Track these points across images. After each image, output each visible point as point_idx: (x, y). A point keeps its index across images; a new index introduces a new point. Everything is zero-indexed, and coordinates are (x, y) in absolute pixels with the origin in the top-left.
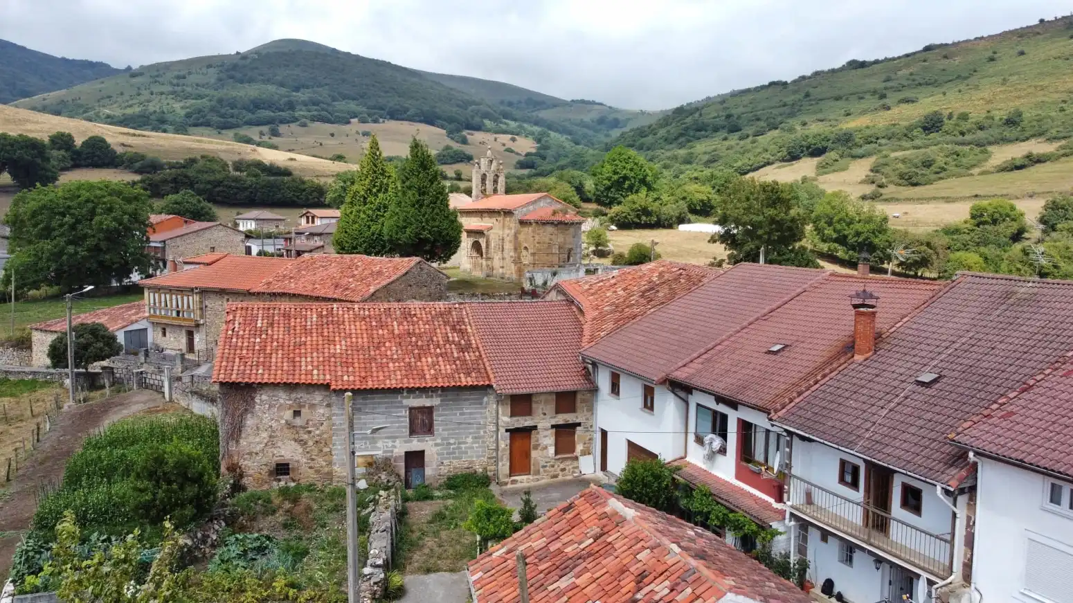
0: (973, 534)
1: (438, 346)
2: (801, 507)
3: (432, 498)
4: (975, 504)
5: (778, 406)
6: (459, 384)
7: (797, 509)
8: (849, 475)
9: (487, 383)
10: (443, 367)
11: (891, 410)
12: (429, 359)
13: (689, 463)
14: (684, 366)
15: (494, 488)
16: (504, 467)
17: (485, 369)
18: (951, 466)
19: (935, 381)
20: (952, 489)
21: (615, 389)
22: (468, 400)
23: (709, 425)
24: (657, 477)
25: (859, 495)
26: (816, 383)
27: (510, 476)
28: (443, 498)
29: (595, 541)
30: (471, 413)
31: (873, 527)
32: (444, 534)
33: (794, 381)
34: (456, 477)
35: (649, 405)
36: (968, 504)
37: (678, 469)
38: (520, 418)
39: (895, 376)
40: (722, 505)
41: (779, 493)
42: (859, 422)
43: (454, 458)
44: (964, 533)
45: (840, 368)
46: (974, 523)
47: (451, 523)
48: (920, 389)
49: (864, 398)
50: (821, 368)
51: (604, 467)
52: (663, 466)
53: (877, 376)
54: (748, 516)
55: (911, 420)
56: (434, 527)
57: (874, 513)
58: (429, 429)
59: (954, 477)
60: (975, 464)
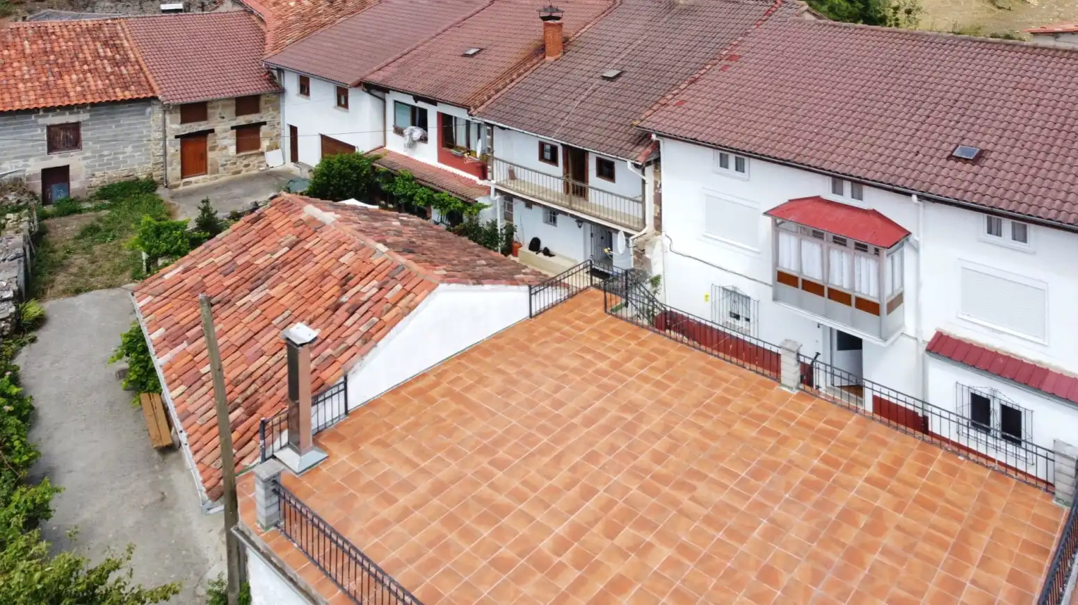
0: (660, 195)
1: (86, 62)
2: (505, 183)
3: (80, 211)
4: (660, 171)
5: (477, 103)
6: (113, 99)
7: (502, 186)
8: (548, 154)
9: (150, 95)
10: (92, 83)
11: (582, 102)
12: (74, 77)
13: (389, 152)
14: (379, 70)
15: (162, 192)
16: (174, 170)
17: (148, 82)
18: (638, 144)
19: (618, 76)
20: (640, 164)
21: (304, 89)
22: (128, 112)
23: (408, 119)
24: (355, 168)
25: (559, 170)
26: (512, 81)
27: (182, 178)
28: (96, 209)
29: (291, 249)
30: (130, 124)
31: (573, 192)
32: (97, 249)
33: (491, 80)
34: (112, 186)
35: (343, 103)
36: (655, 172)
37: (377, 158)
38: (192, 124)
39: (584, 73)
40: (426, 187)
41: (483, 172)
42: (555, 112)
43: (108, 169)
44: (653, 194)
45: (535, 67)
46: (660, 185)
47: (106, 236)
48: (606, 83)
49: (558, 93)
50: (515, 68)
51: (294, 158)
52: (360, 157)
53: (567, 73)
54: (454, 195)
55: (601, 109)
56: (84, 243)
57: (573, 185)
58: (75, 143)
59: (641, 153)
60: (657, 144)
